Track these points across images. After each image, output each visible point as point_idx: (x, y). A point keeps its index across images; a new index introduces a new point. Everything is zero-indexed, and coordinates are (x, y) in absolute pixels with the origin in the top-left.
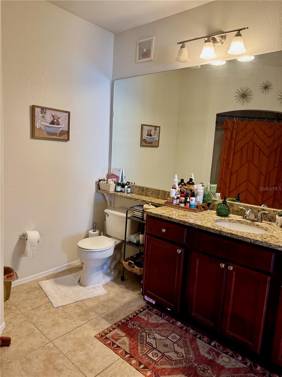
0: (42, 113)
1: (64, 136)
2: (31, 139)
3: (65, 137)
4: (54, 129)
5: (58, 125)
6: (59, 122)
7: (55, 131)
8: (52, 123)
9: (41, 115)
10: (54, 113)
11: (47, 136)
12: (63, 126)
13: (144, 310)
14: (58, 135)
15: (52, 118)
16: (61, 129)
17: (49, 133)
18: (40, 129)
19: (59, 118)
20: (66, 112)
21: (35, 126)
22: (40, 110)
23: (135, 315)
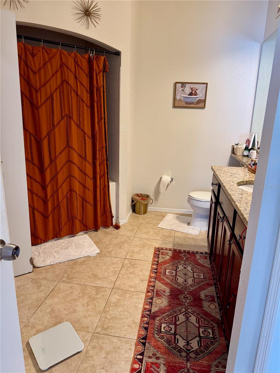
0: (182, 87)
1: (200, 104)
2: (173, 108)
3: (202, 105)
4: (192, 99)
5: (195, 95)
6: (196, 93)
7: (193, 101)
8: (191, 94)
9: (181, 89)
10: (192, 86)
11: (185, 105)
12: (200, 96)
13: (205, 254)
14: (195, 104)
15: (191, 90)
16: (198, 99)
17: (187, 103)
18: (180, 100)
19: (197, 90)
20: (203, 83)
21: (176, 98)
22: (180, 85)
23: (195, 252)
